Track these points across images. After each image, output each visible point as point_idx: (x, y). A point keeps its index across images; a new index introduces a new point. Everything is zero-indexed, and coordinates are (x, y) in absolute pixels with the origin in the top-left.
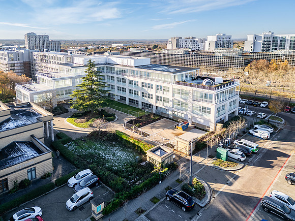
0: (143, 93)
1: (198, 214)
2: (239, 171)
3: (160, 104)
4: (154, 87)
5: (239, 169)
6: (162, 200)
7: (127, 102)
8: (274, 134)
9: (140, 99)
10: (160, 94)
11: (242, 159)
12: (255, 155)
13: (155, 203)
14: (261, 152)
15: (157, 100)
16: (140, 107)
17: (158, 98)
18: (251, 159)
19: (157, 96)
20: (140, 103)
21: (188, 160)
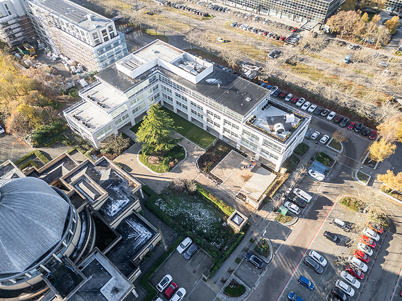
1: (265, 270)
2: (294, 225)
3: (226, 134)
4: (222, 119)
6: (242, 260)
8: (328, 172)
10: (227, 126)
12: (307, 205)
13: (238, 263)
14: (313, 201)
15: (225, 131)
18: (304, 210)
19: (225, 128)
20: (205, 126)
21: (257, 216)
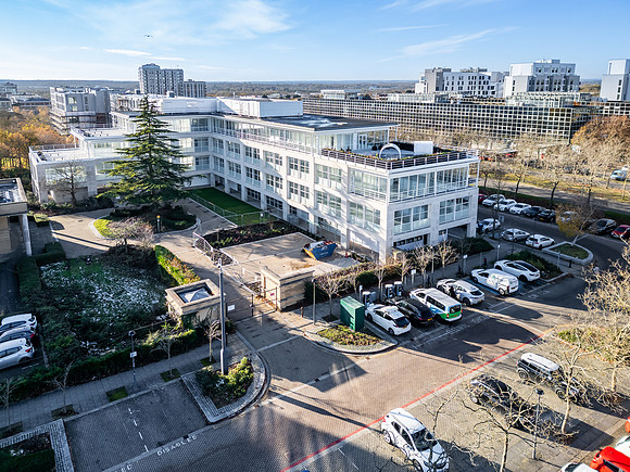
0: (267, 176)
1: (186, 437)
2: (371, 356)
3: (296, 201)
4: (284, 161)
5: (374, 353)
6: (133, 396)
7: (244, 197)
8: (538, 285)
9: (262, 188)
10: (295, 177)
11: (398, 331)
12: (443, 327)
13: (112, 400)
14: (466, 322)
15: (292, 191)
16: (263, 206)
17: (292, 188)
18: (427, 334)
19: (291, 183)
20: (262, 197)
21: (270, 320)
